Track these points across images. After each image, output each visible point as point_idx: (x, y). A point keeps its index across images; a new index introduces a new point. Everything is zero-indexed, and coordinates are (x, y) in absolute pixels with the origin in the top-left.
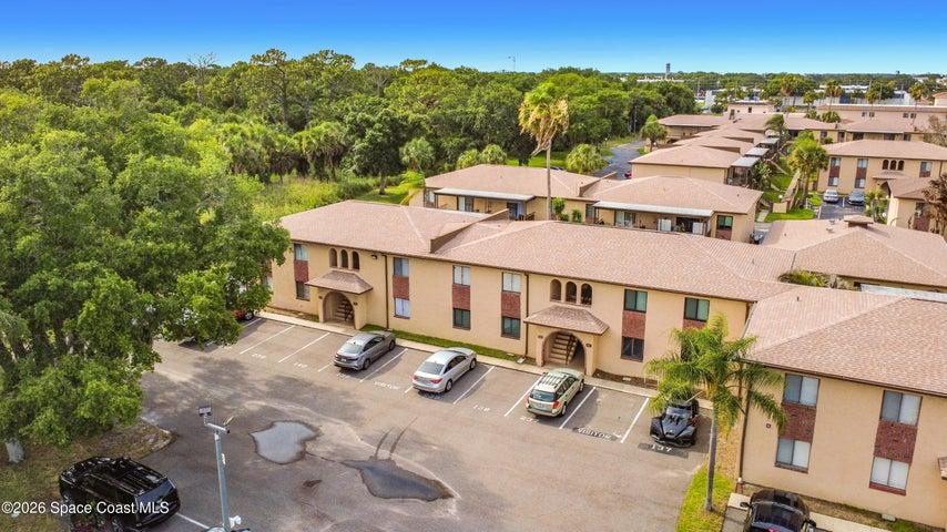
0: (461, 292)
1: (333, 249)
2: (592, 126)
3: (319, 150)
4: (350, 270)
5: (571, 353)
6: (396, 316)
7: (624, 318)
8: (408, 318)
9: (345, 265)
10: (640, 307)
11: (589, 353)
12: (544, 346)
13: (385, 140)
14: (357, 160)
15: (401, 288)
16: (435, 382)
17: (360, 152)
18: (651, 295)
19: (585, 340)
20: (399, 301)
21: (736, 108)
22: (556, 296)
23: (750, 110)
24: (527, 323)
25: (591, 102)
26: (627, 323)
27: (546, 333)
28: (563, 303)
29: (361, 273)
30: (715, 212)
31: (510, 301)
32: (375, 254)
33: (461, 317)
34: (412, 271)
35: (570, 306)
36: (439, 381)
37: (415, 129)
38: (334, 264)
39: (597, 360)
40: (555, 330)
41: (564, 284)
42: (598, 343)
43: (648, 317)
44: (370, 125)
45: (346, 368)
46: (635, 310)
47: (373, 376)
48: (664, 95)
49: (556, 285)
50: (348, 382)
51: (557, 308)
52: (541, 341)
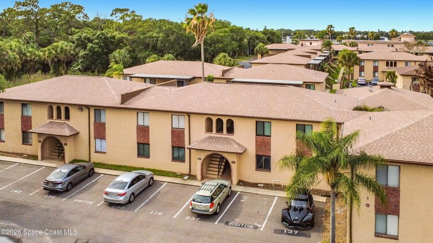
0: (143, 131)
1: (50, 105)
2: (227, 45)
3: (56, 57)
4: (63, 120)
5: (221, 170)
6: (96, 152)
7: (256, 141)
8: (105, 153)
9: (59, 117)
10: (267, 133)
11: (234, 167)
12: (202, 165)
13: (100, 50)
14: (81, 62)
15: (100, 132)
16: (121, 195)
17: (83, 57)
18: (274, 124)
19: (230, 159)
20: (98, 141)
21: (304, 43)
22: (209, 129)
23: (311, 44)
24: (190, 149)
25: (226, 32)
26: (259, 145)
27: (203, 156)
28: (214, 134)
29: (71, 122)
30: (304, 82)
31: (177, 135)
32: (81, 107)
33: (143, 149)
34: (108, 118)
35: (219, 135)
36: (124, 194)
37: (119, 43)
38: (51, 117)
39: (239, 174)
40: (209, 153)
41: (214, 119)
42: (239, 159)
43: (272, 139)
44: (91, 41)
45: (53, 191)
46: (263, 135)
47: (73, 196)
48: (266, 35)
49: (209, 121)
50: (54, 201)
51: (210, 137)
52: (200, 162)
